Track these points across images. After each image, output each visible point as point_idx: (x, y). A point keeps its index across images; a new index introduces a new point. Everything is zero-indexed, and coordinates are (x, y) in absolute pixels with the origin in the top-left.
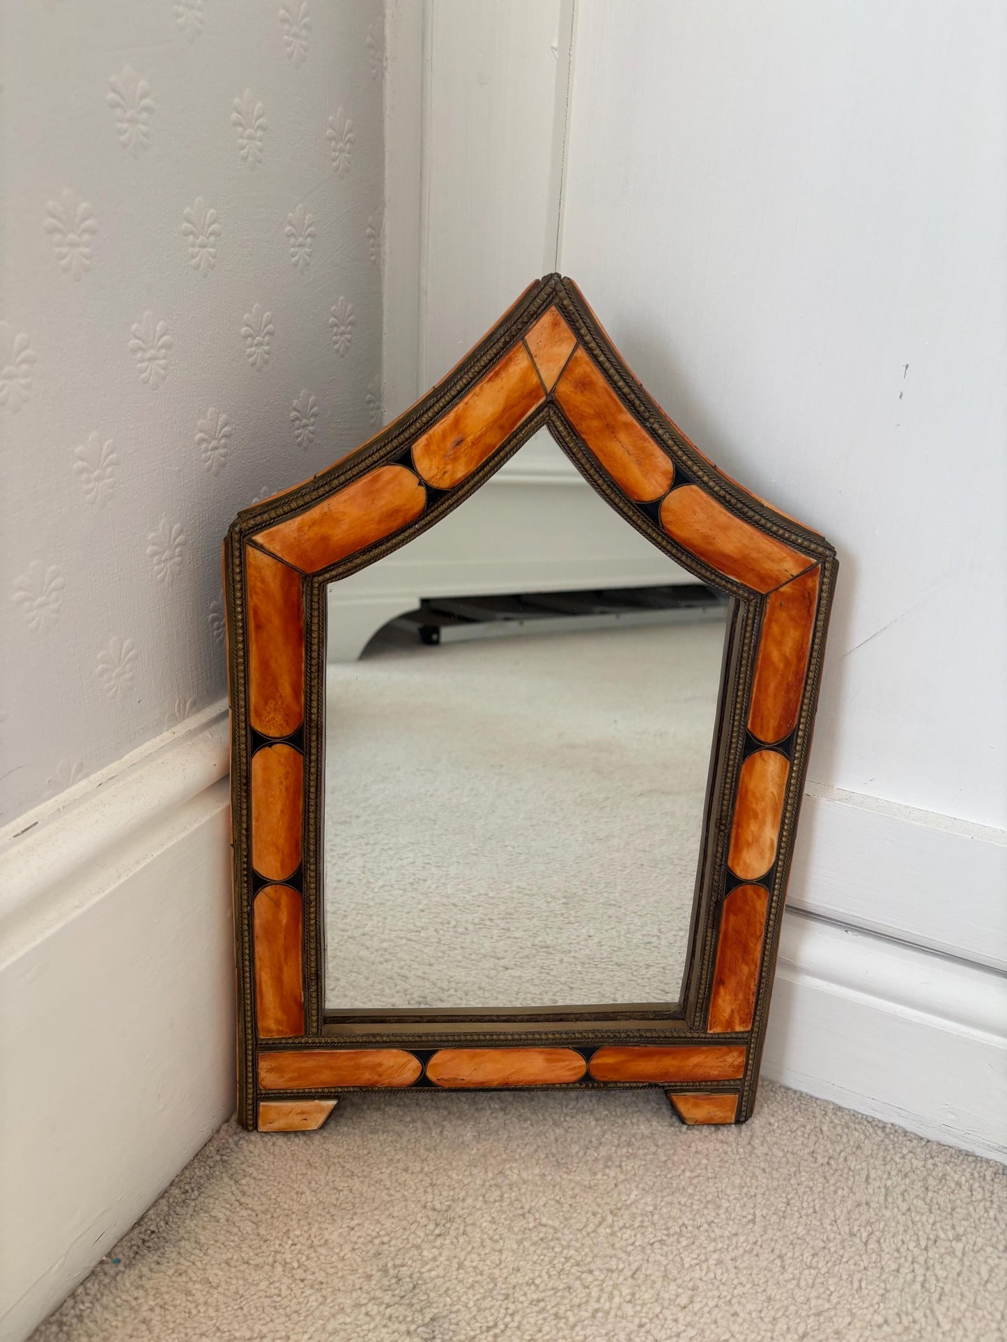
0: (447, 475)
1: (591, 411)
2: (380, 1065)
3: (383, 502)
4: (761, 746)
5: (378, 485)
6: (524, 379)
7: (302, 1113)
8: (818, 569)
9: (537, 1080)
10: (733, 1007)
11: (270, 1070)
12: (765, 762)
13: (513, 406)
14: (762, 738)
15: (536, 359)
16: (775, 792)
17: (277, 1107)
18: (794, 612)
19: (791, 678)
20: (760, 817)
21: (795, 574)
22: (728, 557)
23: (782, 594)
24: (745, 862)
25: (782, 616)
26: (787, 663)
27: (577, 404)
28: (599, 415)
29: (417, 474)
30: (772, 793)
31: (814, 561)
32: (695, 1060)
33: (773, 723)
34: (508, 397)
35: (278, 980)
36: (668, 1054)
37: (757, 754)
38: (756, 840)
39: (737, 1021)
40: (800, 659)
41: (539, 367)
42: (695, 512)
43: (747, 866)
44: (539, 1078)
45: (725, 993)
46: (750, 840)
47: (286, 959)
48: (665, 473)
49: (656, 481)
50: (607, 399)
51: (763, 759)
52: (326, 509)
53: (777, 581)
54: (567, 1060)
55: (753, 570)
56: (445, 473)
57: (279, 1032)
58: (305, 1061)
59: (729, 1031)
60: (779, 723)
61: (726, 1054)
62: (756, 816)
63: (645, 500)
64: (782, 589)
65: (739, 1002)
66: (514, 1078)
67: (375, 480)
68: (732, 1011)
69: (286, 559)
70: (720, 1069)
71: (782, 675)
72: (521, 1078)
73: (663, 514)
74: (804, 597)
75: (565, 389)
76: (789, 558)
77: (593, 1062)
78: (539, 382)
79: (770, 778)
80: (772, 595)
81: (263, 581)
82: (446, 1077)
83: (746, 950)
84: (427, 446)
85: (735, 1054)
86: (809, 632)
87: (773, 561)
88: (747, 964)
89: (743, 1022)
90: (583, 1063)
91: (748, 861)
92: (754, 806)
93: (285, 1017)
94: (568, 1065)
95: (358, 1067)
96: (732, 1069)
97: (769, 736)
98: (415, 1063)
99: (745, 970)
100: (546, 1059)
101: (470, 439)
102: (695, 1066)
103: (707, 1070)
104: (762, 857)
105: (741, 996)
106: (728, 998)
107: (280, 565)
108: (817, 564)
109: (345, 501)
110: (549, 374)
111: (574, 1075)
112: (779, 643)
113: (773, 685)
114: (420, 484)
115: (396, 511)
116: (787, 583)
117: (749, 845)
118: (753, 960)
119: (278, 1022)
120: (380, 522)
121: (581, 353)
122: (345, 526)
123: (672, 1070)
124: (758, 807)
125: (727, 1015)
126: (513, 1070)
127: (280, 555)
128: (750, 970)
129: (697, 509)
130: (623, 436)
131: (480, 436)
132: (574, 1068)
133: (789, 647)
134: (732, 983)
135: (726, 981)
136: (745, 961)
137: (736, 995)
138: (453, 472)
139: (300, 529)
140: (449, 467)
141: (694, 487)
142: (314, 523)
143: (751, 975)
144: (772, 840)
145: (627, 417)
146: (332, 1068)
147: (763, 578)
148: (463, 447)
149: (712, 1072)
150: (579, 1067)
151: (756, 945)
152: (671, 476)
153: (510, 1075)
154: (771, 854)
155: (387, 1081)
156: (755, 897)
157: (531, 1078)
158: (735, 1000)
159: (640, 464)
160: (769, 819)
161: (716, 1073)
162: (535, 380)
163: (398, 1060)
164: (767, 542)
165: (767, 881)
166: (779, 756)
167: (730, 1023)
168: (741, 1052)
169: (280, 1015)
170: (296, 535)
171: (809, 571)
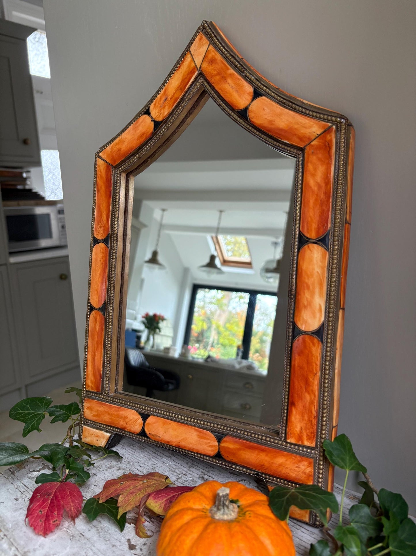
0: (162, 114)
1: (215, 72)
2: (126, 417)
3: (139, 131)
4: (308, 241)
5: (138, 124)
6: (189, 66)
7: (97, 436)
8: (333, 128)
9: (194, 449)
10: (302, 424)
11: (88, 408)
12: (311, 251)
13: (185, 79)
14: (308, 236)
15: (193, 56)
16: (319, 272)
17: (89, 430)
18: (320, 156)
19: (322, 196)
20: (311, 288)
21: (319, 133)
22: (282, 130)
23: (313, 146)
24: (303, 319)
25: (314, 159)
26: (319, 186)
27: (210, 71)
28: (219, 74)
29: (151, 117)
30: (318, 272)
31: (330, 124)
32: (280, 460)
33: (314, 226)
34: (184, 75)
35: (93, 359)
36: (263, 450)
37: (306, 246)
38: (310, 303)
39: (305, 437)
40: (327, 183)
41: (194, 59)
42: (264, 110)
43: (305, 322)
44: (195, 447)
45: (296, 412)
46: (306, 304)
47: (97, 350)
48: (249, 93)
49: (245, 98)
50: (222, 65)
51: (310, 250)
52: (121, 138)
53: (309, 138)
54: (208, 439)
55: (295, 135)
56: (161, 114)
57: (92, 388)
58: (100, 407)
59: (300, 443)
60: (318, 225)
61: (300, 462)
62: (308, 288)
63: (241, 108)
64: (313, 143)
65: (305, 422)
66: (182, 444)
67: (137, 122)
68: (301, 428)
69: (108, 161)
70: (296, 473)
71: (317, 195)
72: (186, 445)
73: (249, 114)
74: (325, 145)
75: (205, 65)
76: (315, 125)
77: (222, 444)
78: (195, 65)
79: (315, 262)
80: (307, 148)
81: (101, 172)
82: (153, 433)
83: (307, 383)
84: (155, 104)
85: (306, 463)
86: (330, 167)
87: (306, 128)
88: (309, 394)
89: (309, 439)
90: (216, 443)
91: (305, 318)
92: (307, 281)
93: (94, 380)
94: (209, 443)
95: (118, 416)
96: (304, 476)
97: (312, 235)
98: (140, 420)
99: (307, 397)
100: (198, 435)
101: (169, 98)
102: (280, 465)
103: (288, 471)
104: (314, 317)
105: (306, 417)
106: (298, 417)
107: (106, 163)
108: (332, 126)
109: (127, 133)
110: (198, 61)
111: (212, 451)
112: (313, 175)
113: (312, 202)
114: (152, 121)
115: (143, 134)
116: (315, 139)
117: (305, 307)
118: (312, 391)
119: (92, 382)
120: (138, 140)
121: (211, 48)
122: (126, 143)
123: (266, 464)
124: (310, 281)
125: (298, 429)
126: (182, 438)
127: (106, 159)
128: (311, 398)
129: (266, 108)
130: (229, 80)
131: (173, 95)
132: (212, 446)
133: (319, 177)
134: (300, 405)
135: (296, 403)
136: (307, 391)
137: (303, 416)
138: (164, 113)
139: (112, 148)
140: (162, 111)
141: (264, 97)
142: (117, 144)
143: (312, 402)
144: (320, 306)
145: (231, 71)
146: (109, 414)
147: (301, 139)
148: (167, 101)
149: (291, 474)
150: (215, 446)
151: (313, 379)
152: (252, 94)
153: (181, 441)
154: (321, 316)
155: (129, 428)
156: (311, 345)
157: (190, 446)
158: (303, 420)
159: (237, 91)
160: (317, 290)
161: (294, 475)
162: (193, 65)
163: (134, 416)
164: (302, 118)
165: (319, 333)
166: (320, 248)
167: (300, 438)
168: (310, 463)
169: (92, 378)
170: (111, 150)
171: (327, 131)
